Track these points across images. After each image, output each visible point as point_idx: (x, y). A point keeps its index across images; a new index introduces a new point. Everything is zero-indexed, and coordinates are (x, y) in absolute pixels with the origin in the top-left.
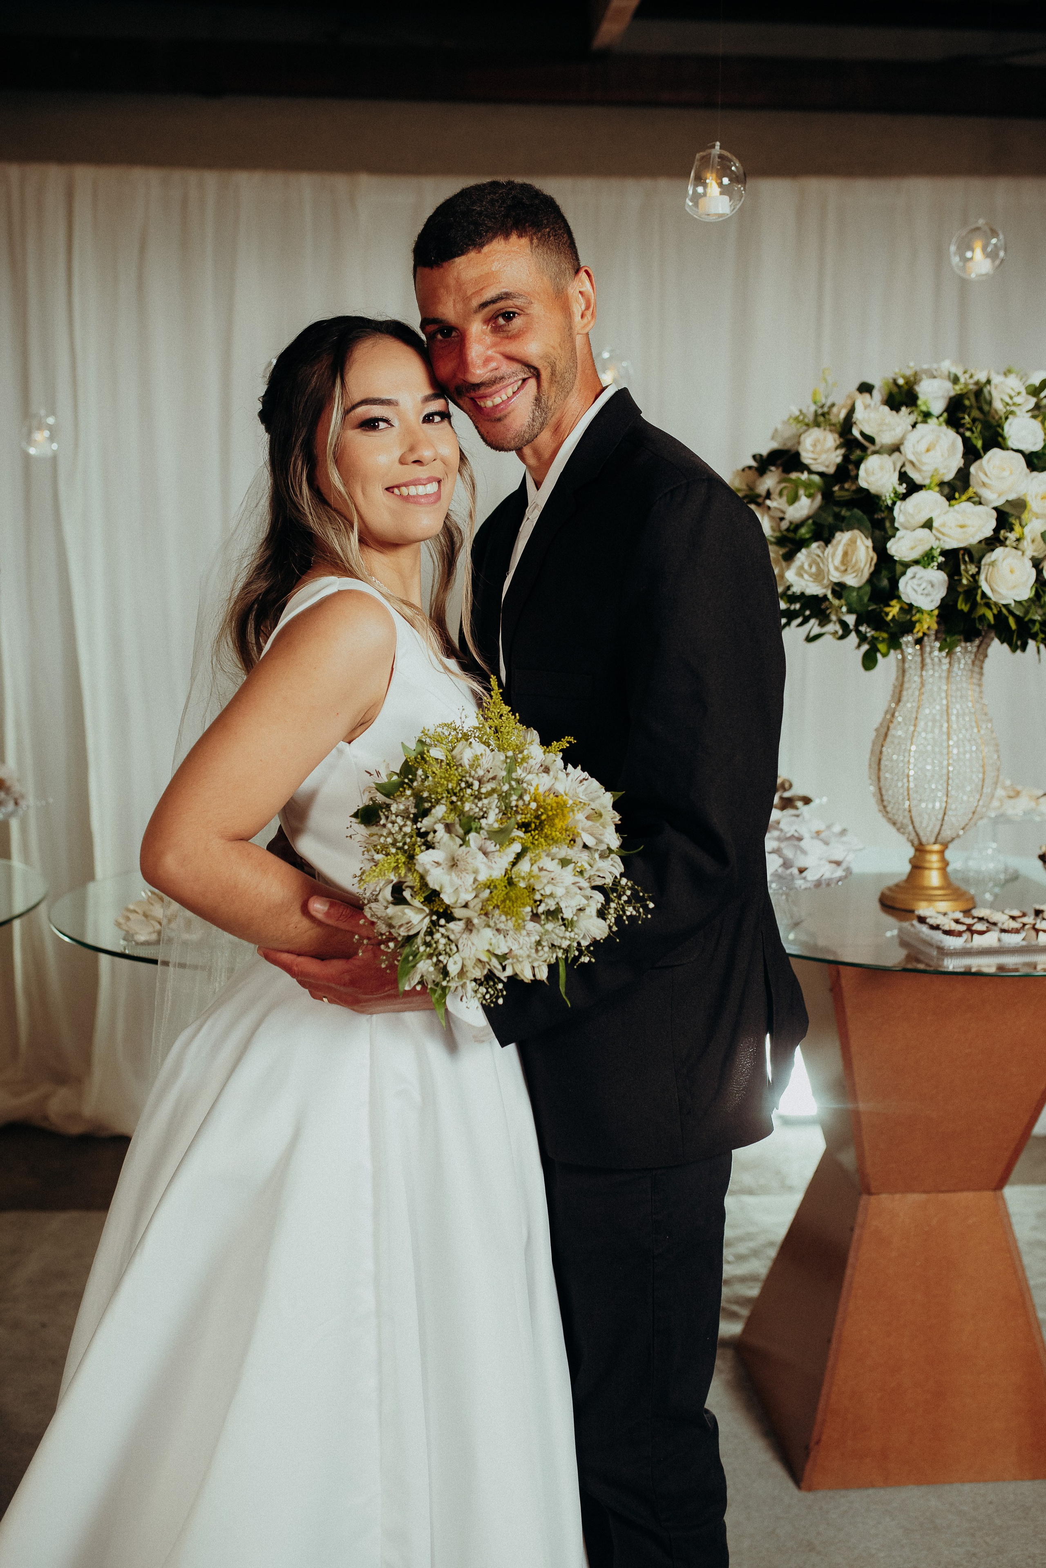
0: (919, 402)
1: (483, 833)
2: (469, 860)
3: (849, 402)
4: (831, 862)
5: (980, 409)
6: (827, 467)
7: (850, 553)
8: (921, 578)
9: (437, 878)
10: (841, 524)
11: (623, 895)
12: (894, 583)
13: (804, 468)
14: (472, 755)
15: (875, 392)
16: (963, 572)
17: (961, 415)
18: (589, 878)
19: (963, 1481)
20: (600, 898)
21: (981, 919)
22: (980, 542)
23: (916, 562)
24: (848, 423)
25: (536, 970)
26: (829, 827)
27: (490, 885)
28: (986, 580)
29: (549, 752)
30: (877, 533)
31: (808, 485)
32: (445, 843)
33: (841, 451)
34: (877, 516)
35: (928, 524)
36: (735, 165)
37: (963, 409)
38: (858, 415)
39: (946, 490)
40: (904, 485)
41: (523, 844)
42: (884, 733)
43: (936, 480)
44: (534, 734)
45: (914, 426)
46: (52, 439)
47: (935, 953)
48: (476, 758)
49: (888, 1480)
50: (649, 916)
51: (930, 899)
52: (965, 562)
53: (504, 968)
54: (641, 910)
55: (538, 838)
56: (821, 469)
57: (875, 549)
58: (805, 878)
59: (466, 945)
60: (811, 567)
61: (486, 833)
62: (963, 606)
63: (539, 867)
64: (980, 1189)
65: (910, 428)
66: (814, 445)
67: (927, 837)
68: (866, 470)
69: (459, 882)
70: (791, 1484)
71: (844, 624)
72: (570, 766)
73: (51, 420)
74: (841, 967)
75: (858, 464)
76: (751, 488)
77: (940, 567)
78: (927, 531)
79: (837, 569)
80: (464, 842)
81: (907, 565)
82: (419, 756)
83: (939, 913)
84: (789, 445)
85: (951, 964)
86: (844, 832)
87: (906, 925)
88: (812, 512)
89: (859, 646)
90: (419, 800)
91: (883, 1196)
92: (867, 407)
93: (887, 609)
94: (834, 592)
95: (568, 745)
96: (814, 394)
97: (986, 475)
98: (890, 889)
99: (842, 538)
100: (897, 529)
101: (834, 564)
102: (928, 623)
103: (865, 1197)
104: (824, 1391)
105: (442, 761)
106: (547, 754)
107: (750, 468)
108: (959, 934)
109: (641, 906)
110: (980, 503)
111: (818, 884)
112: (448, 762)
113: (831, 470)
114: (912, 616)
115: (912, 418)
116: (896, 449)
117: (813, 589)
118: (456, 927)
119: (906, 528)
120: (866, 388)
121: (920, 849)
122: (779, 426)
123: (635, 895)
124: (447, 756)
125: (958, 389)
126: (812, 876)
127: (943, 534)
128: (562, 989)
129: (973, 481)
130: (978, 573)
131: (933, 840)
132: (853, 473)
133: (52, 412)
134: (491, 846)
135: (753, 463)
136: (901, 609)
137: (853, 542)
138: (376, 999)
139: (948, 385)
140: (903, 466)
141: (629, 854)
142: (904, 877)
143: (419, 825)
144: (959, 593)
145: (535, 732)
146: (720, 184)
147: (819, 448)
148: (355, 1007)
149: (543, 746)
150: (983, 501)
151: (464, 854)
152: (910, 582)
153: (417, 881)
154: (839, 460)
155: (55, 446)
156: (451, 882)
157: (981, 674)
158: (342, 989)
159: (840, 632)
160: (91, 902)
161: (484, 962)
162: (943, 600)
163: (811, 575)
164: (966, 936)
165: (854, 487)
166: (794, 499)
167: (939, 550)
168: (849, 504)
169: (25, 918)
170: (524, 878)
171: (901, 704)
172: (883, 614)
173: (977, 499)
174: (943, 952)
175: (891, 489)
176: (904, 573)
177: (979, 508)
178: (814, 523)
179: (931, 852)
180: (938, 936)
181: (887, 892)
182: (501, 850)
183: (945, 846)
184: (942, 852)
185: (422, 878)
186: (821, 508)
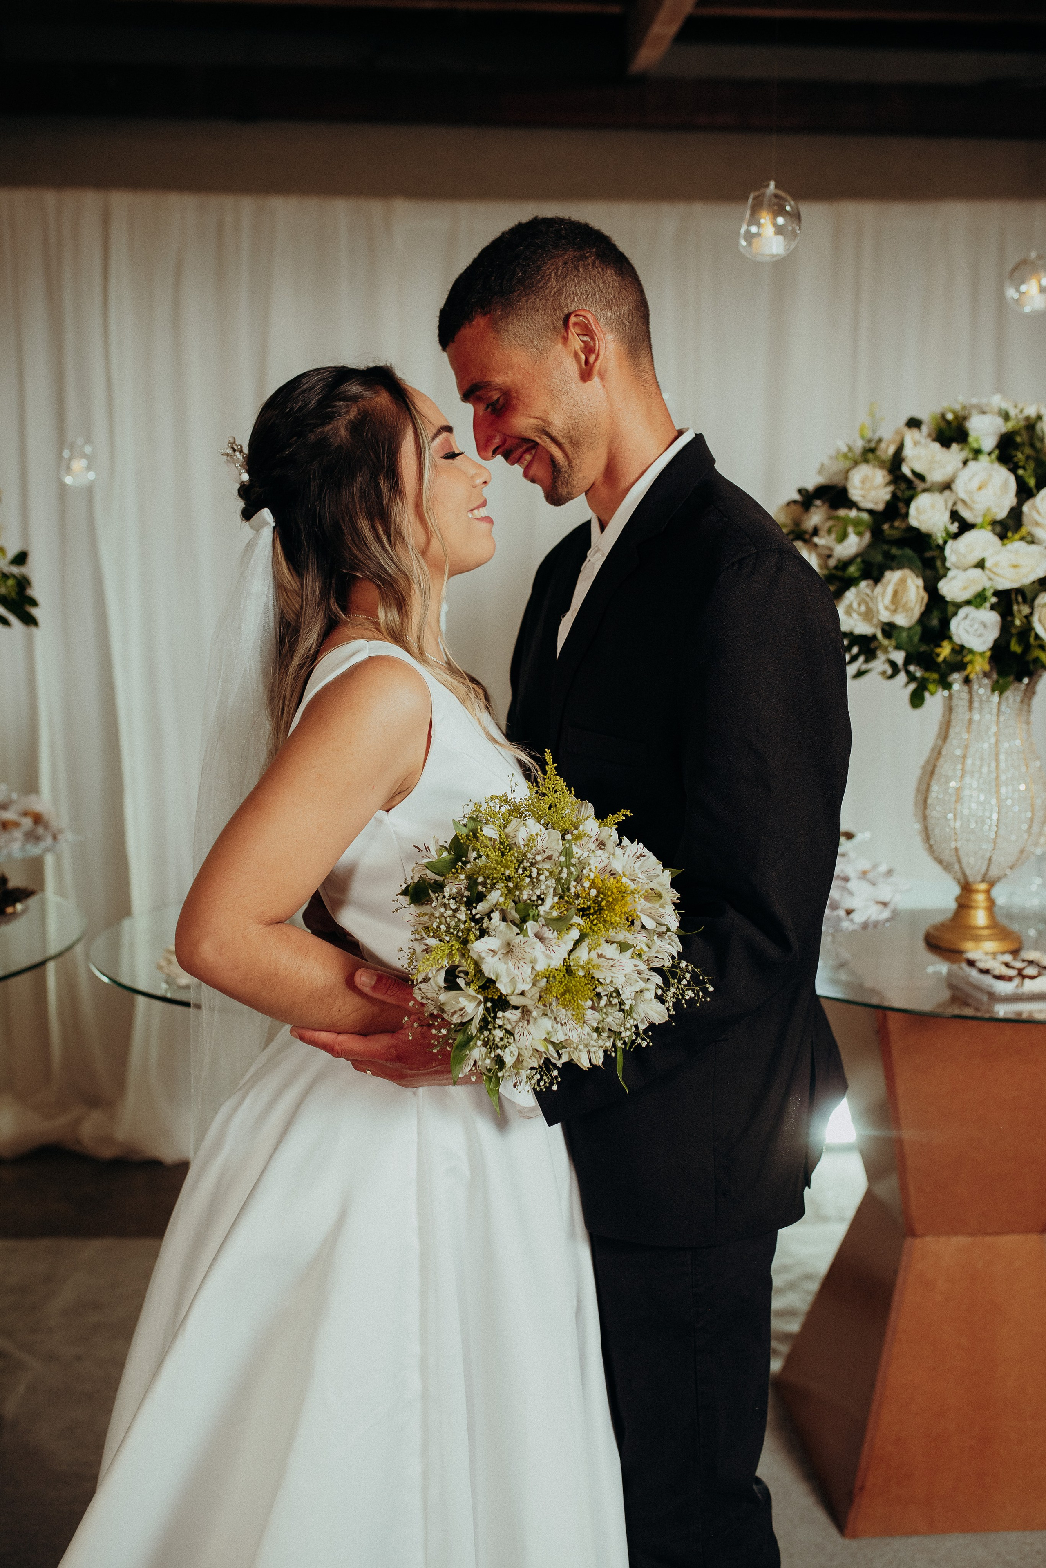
0: (971, 439)
1: (541, 922)
2: (527, 949)
3: (898, 438)
4: (878, 903)
5: (1032, 446)
6: (876, 503)
7: (900, 592)
8: (973, 619)
9: (492, 966)
10: (891, 563)
11: (683, 979)
12: (945, 623)
13: (852, 505)
14: (527, 834)
15: (925, 429)
16: (1016, 613)
17: (1014, 453)
18: (648, 960)
19: (1009, 1529)
20: (658, 979)
21: (1031, 963)
22: (1033, 583)
23: (968, 603)
24: (897, 459)
25: (592, 1056)
26: (875, 866)
27: (549, 976)
28: (1040, 620)
29: (605, 826)
30: (928, 573)
31: (857, 523)
32: (501, 931)
33: (890, 488)
34: (928, 554)
35: (981, 564)
36: (790, 205)
37: (1017, 447)
38: (908, 452)
39: (998, 529)
40: (956, 525)
41: (581, 930)
42: (930, 771)
43: (989, 519)
44: (589, 807)
45: (965, 463)
46: (89, 468)
47: (985, 998)
48: (532, 838)
49: (933, 1528)
50: (708, 999)
51: (977, 939)
52: (1018, 603)
53: (560, 1055)
54: (701, 994)
55: (597, 924)
56: (870, 506)
57: (926, 588)
58: (852, 921)
59: (522, 1034)
60: (859, 605)
61: (543, 920)
62: (1015, 647)
63: (597, 953)
64: (1026, 1231)
65: (961, 465)
66: (863, 482)
67: (973, 875)
68: (917, 509)
69: (516, 972)
70: (833, 1531)
71: (893, 664)
72: (626, 840)
73: (88, 449)
74: (890, 1014)
75: (908, 502)
76: (797, 523)
77: (993, 608)
78: (978, 571)
79: (886, 608)
80: (522, 931)
81: (958, 606)
82: (471, 833)
83: (987, 954)
84: (837, 480)
85: (1002, 1010)
86: (890, 872)
87: (955, 967)
88: (860, 549)
89: (908, 683)
90: (472, 882)
91: (929, 1239)
92: (916, 443)
93: (938, 650)
94: (884, 632)
95: (624, 818)
96: (862, 430)
97: (1039, 513)
98: (935, 927)
99: (892, 577)
100: (948, 569)
101: (884, 604)
102: (980, 665)
103: (909, 1241)
104: (868, 1437)
105: (495, 840)
106: (602, 827)
107: (795, 502)
108: (1010, 979)
109: (701, 989)
110: (1032, 542)
111: (865, 926)
112: (501, 841)
113: (880, 507)
114: (964, 656)
115: (963, 455)
116: (947, 486)
117: (862, 628)
118: (512, 1016)
119: (958, 568)
120: (914, 423)
121: (967, 888)
122: (826, 461)
123: (694, 976)
124: (500, 835)
125: (1010, 426)
126: (859, 918)
127: (995, 574)
128: (620, 1075)
129: (1025, 519)
130: (1031, 614)
131: (979, 878)
132: (903, 511)
133: (88, 440)
134: (548, 933)
135: (797, 497)
136: (953, 650)
137: (903, 581)
138: (424, 1074)
139: (999, 421)
140: (955, 504)
141: (688, 935)
142: (950, 915)
143: (474, 912)
144: (1012, 635)
145: (590, 805)
146: (775, 225)
147: (868, 485)
148: (401, 1082)
149: (598, 820)
150: (1036, 541)
151: (522, 943)
152: (962, 623)
153: (472, 968)
154: (888, 497)
155: (91, 475)
156: (508, 970)
157: (1029, 712)
158: (388, 1064)
159: (889, 672)
160: (126, 940)
161: (541, 1052)
162: (996, 641)
163: (860, 614)
164: (1016, 981)
165: (903, 526)
166: (842, 537)
167: (992, 591)
168: (900, 543)
169: (60, 960)
170: (583, 967)
171: (948, 741)
172: (934, 655)
173: (1029, 539)
174: (994, 997)
175: (942, 528)
176: (955, 614)
177: (1033, 548)
178: (863, 561)
179: (977, 891)
180: (988, 980)
181: (933, 932)
182: (560, 937)
183: (992, 884)
184: (988, 892)
185: (477, 964)
186: (870, 546)
